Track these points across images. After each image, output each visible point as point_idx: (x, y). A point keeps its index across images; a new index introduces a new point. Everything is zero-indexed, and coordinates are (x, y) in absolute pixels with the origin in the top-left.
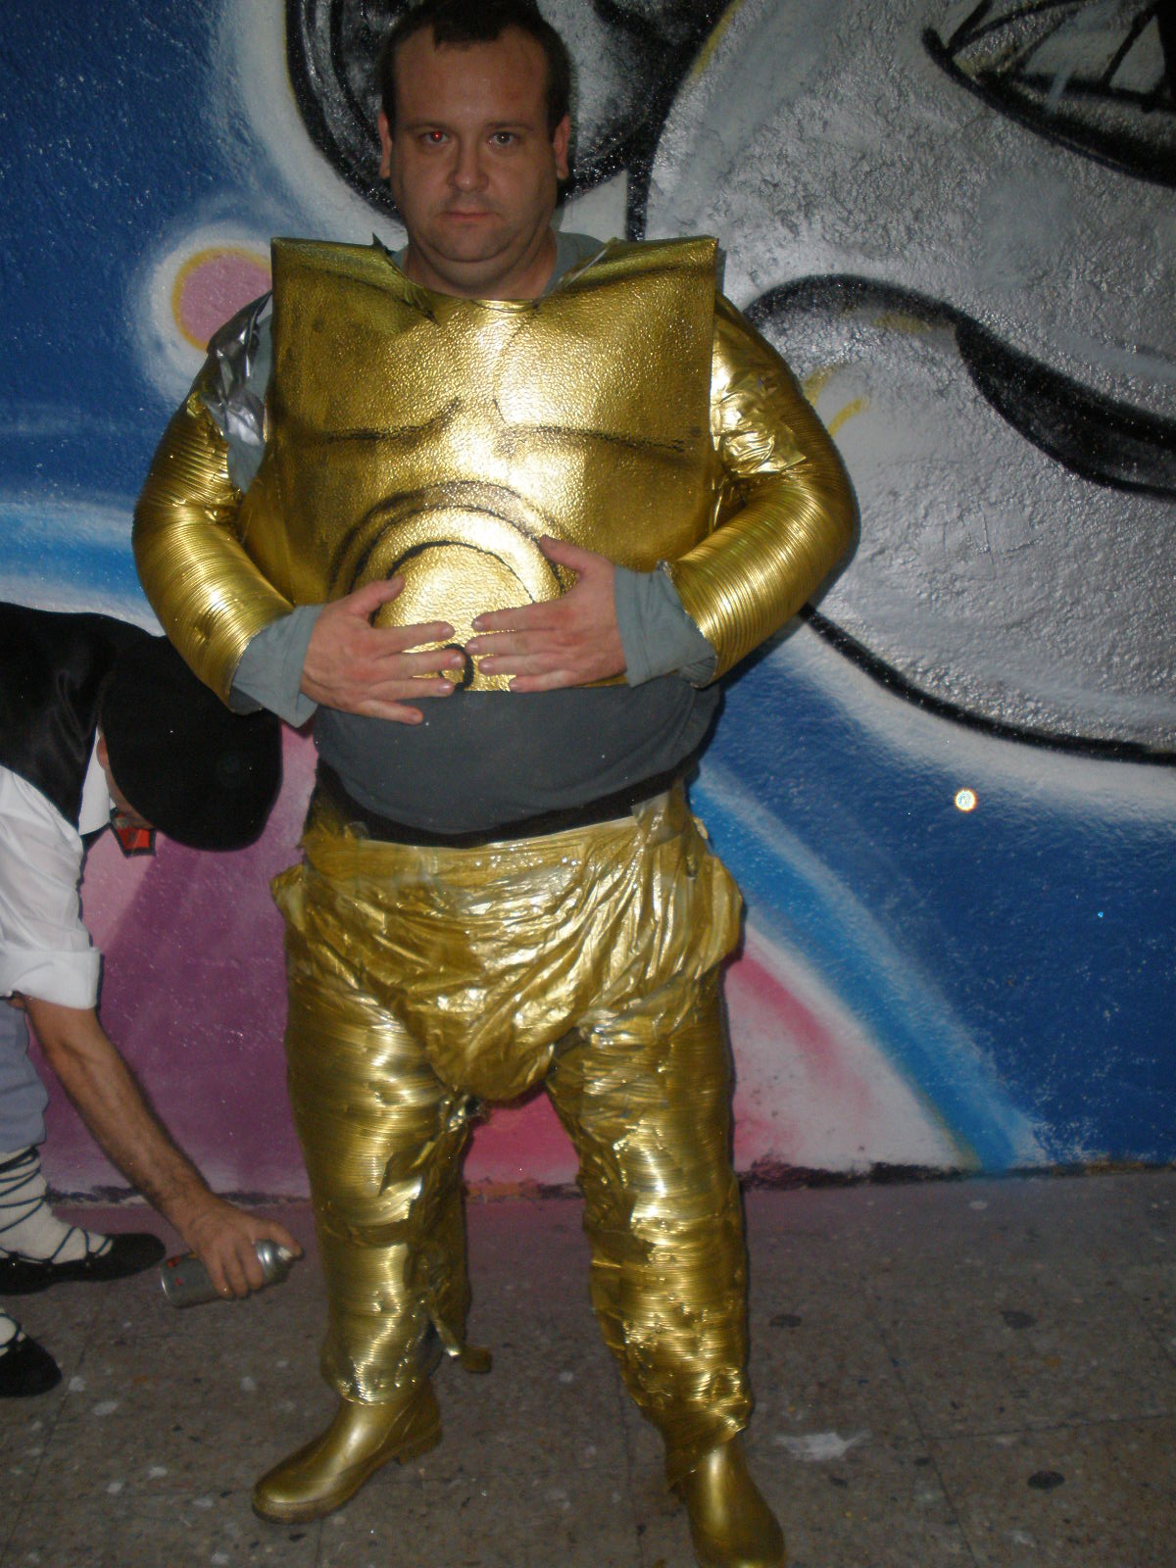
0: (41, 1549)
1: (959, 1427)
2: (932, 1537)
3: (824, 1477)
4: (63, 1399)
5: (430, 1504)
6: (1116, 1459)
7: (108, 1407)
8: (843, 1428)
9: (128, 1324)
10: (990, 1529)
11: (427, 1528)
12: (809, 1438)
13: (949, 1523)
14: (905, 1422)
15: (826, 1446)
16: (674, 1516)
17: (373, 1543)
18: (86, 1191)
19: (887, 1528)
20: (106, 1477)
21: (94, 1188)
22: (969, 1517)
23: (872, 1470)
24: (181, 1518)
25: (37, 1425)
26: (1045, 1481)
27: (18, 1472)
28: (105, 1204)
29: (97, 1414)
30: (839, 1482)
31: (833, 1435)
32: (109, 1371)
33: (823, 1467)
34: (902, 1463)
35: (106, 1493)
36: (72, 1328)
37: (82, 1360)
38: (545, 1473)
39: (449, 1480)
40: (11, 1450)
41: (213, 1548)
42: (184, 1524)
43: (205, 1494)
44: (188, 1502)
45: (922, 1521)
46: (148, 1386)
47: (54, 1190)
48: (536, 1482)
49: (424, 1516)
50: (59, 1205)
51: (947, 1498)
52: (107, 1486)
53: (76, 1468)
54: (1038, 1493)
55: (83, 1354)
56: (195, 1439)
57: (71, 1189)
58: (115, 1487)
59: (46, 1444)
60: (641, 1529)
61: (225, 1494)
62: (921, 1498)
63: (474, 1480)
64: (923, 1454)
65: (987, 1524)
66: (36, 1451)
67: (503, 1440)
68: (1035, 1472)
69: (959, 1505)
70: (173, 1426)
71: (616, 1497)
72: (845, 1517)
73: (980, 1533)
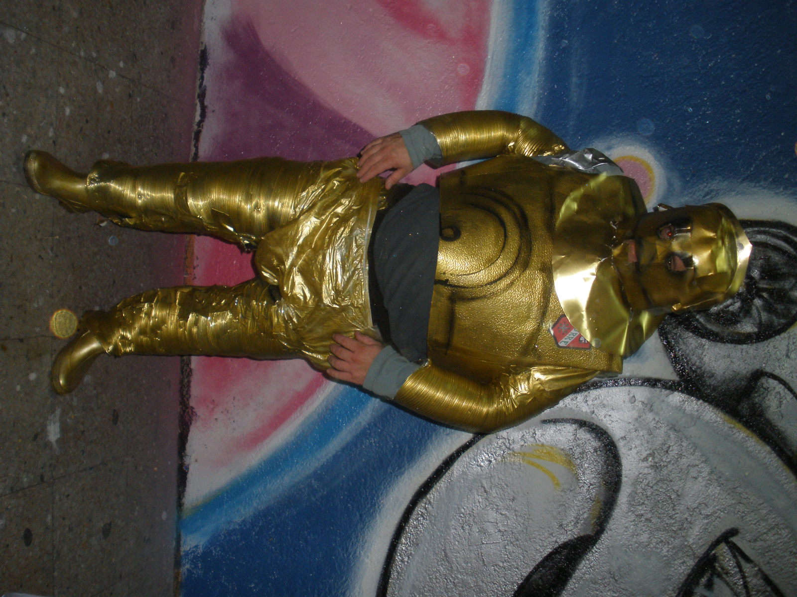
0: (37, 55)
1: (57, 497)
2: (6, 480)
3: (39, 430)
4: (106, 67)
5: (41, 240)
6: (35, 573)
7: (100, 89)
8: (61, 441)
9: (138, 100)
10: (7, 508)
11: (30, 238)
12: (58, 424)
13: (12, 489)
14: (62, 471)
15: (53, 432)
16: (27, 357)
17: (25, 212)
18: (205, 83)
19: (12, 458)
20: (67, 87)
21: (206, 86)
22: (13, 499)
23: (40, 453)
24: (45, 121)
25: (94, 55)
26: (28, 537)
27: (73, 45)
28: (198, 91)
29: (97, 84)
30: (36, 437)
31: (59, 436)
32: (117, 90)
33: (44, 430)
34: (42, 468)
35: (59, 86)
36: (139, 73)
37: (123, 77)
38: (52, 296)
39: (52, 249)
40: (84, 42)
41: (29, 136)
42: (41, 122)
43: (55, 133)
44: (52, 125)
45: (13, 476)
46: (108, 109)
47: (206, 67)
48: (48, 292)
49: (36, 237)
50: (199, 69)
51: (24, 489)
52: (63, 87)
53: (73, 72)
54: (22, 533)
55: (126, 78)
56: (81, 129)
57: (205, 75)
58: (62, 90)
59: (85, 58)
60: (21, 340)
61: (54, 142)
62: (25, 476)
63: (51, 262)
64: (46, 479)
65: (9, 507)
66: (82, 54)
67: (69, 276)
68: (32, 532)
69: (20, 494)
70: (88, 119)
71: (38, 330)
72: (19, 439)
73: (6, 503)
